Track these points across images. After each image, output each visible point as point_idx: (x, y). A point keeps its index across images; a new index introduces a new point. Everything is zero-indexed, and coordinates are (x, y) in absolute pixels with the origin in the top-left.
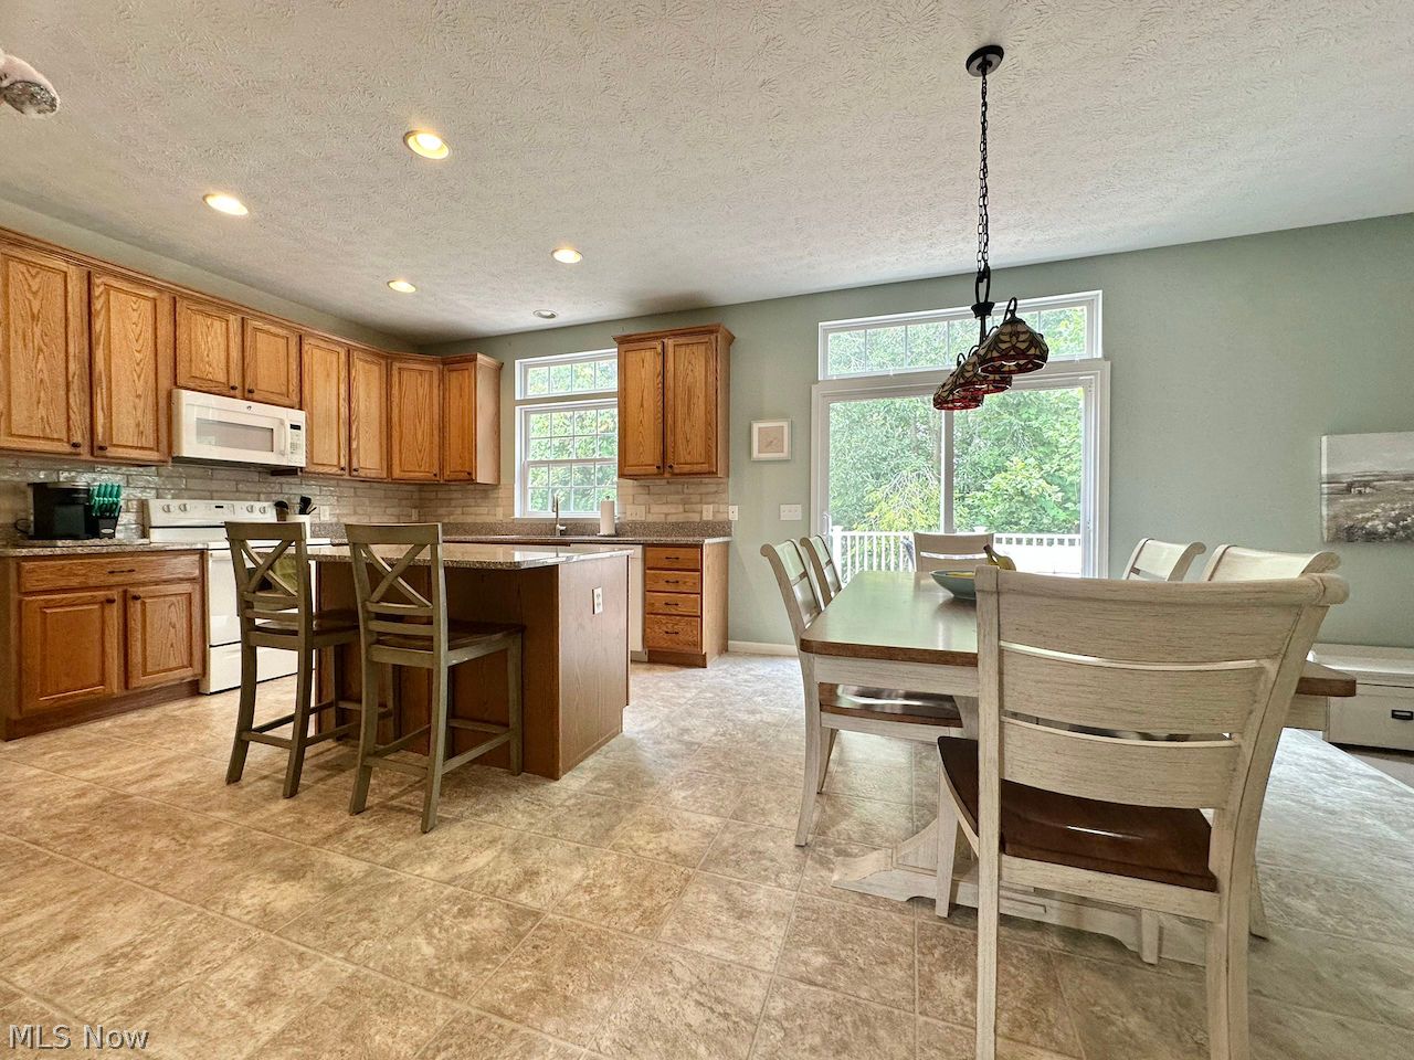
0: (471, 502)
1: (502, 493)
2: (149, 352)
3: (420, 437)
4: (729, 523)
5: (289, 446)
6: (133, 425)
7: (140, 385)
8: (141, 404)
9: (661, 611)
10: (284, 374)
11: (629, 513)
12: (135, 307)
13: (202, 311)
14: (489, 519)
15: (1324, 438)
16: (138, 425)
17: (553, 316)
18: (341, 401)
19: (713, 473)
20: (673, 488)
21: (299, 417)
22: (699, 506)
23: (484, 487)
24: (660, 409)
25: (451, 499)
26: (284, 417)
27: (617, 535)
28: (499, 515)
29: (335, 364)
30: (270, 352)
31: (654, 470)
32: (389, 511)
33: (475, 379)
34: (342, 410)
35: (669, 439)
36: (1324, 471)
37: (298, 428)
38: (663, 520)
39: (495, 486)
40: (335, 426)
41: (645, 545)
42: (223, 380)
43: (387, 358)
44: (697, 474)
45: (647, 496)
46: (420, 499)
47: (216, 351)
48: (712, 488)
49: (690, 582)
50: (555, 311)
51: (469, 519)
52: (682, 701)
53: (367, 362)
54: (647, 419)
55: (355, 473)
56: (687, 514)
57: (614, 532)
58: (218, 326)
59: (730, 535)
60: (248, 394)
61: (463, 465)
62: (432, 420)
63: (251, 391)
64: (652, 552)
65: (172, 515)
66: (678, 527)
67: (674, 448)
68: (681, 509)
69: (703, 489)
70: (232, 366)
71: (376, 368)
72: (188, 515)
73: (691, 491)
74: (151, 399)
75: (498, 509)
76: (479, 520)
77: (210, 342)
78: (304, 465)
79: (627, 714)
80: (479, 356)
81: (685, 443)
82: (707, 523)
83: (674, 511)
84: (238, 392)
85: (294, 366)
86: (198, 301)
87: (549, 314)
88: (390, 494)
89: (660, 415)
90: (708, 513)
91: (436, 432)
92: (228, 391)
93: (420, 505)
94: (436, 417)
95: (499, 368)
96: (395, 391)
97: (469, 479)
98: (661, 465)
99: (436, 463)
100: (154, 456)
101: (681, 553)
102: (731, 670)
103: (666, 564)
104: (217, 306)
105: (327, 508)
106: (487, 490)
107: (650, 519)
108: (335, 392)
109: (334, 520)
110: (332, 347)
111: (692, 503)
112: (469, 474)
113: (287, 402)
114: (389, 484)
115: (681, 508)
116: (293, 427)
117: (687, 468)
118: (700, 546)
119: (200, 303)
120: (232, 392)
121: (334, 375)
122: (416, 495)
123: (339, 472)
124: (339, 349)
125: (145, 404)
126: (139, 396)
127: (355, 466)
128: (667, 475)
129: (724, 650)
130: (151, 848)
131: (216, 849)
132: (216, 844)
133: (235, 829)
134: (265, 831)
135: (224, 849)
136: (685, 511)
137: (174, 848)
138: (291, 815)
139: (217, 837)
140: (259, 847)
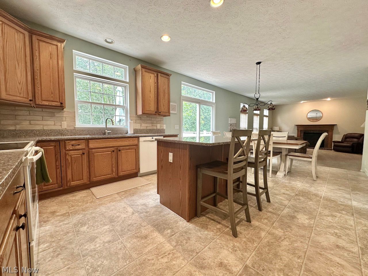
1: (65, 115)
4: (164, 129)
15: (229, 119)
20: (148, 118)
22: (156, 124)
31: (154, 113)
35: (159, 104)
36: (229, 123)
38: (146, 129)
48: (160, 119)
56: (152, 127)
59: (164, 133)
66: (151, 131)
68: (151, 126)
69: (157, 120)
73: (154, 120)
81: (163, 106)
82: (159, 129)
83: (149, 126)
97: (61, 106)
98: (157, 111)
107: (142, 128)
111: (154, 124)
117: (164, 113)
130: (289, 244)
131: (285, 231)
132: (282, 231)
133: (273, 229)
134: (273, 224)
135: (286, 229)
136: (152, 126)
137: (287, 239)
138: (262, 220)
139: (279, 232)
140: (282, 223)
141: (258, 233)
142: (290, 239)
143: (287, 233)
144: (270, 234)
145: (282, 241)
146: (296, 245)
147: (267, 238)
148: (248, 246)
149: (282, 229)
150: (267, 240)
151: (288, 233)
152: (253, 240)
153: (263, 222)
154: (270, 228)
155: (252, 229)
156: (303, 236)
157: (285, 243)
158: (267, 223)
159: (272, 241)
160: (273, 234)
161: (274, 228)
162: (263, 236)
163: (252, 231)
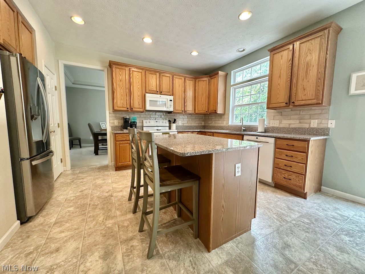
0: (217, 119)
1: (226, 116)
2: (140, 85)
3: (203, 101)
4: (328, 129)
5: (169, 105)
6: (138, 103)
7: (139, 94)
8: (139, 97)
9: (282, 168)
10: (169, 87)
11: (271, 123)
12: (138, 75)
13: (151, 73)
14: (222, 125)
16: (139, 103)
17: (244, 50)
18: (183, 92)
19: (319, 104)
20: (294, 112)
21: (172, 98)
23: (220, 115)
24: (290, 76)
25: (212, 119)
26: (168, 98)
27: (265, 132)
28: (224, 124)
29: (181, 82)
30: (166, 81)
31: (284, 104)
32: (196, 122)
33: (218, 80)
34: (183, 95)
35: (294, 89)
37: (171, 101)
38: (288, 127)
39: (224, 114)
40: (181, 100)
41: (276, 138)
42: (155, 90)
43: (195, 78)
44: (309, 105)
45: (280, 116)
46: (205, 119)
47: (154, 83)
48: (317, 112)
49: (300, 158)
50: (244, 47)
51: (217, 125)
52: (288, 219)
53: (189, 80)
54: (282, 82)
55: (186, 112)
57: (264, 131)
58: (154, 76)
59: (328, 135)
60: (161, 93)
61: (214, 108)
62: (206, 96)
63: (161, 92)
64: (279, 142)
65: (148, 124)
66: (296, 130)
67: (296, 93)
69: (312, 112)
70: (157, 86)
71: (192, 82)
72: (150, 124)
73: (304, 113)
74: (141, 96)
75: (224, 122)
76: (219, 125)
77: (153, 81)
78: (173, 111)
79: (254, 222)
80: (219, 72)
81: (303, 89)
82: (313, 129)
83: (294, 123)
84: (159, 93)
85: (171, 84)
86: (150, 71)
87: (242, 49)
88: (196, 118)
89: (289, 79)
90: (314, 124)
91: (207, 98)
92: (156, 93)
93: (205, 121)
94: (207, 94)
95: (227, 75)
96: (197, 88)
97: (215, 112)
98: (288, 102)
99: (207, 108)
100: (141, 110)
101: (296, 143)
102: (323, 206)
103: (287, 148)
104: (154, 71)
105: (181, 121)
106: (221, 116)
107: (282, 126)
108: (181, 89)
109: (182, 125)
110: (180, 77)
111: (304, 119)
112: (215, 111)
113: (170, 94)
114: (195, 115)
115: (298, 121)
116: (170, 100)
117: (303, 103)
118: (307, 141)
119: (151, 71)
120: (157, 93)
121: (181, 86)
122: (204, 118)
123: (182, 112)
124: (182, 78)
125: (140, 97)
126: (139, 96)
127: (186, 110)
128: (291, 106)
129: (318, 190)
130: (98, 219)
131: (105, 228)
132: (107, 226)
133: (115, 221)
134: (118, 227)
135: (106, 230)
136: (300, 123)
137: (101, 222)
138: (128, 222)
139: (110, 223)
140: (112, 234)
141: (121, 211)
142: (100, 224)
143: (104, 227)
144: (114, 216)
145: (104, 218)
146: (94, 223)
147: (113, 213)
148: (119, 202)
149: (109, 228)
150: (113, 212)
151: (102, 229)
152: (120, 206)
153: (126, 221)
154: (117, 221)
155: (127, 210)
156: (90, 235)
157: (101, 219)
158: (123, 223)
159: (109, 214)
160: (113, 218)
161: (115, 223)
162: (117, 212)
163: (125, 209)
